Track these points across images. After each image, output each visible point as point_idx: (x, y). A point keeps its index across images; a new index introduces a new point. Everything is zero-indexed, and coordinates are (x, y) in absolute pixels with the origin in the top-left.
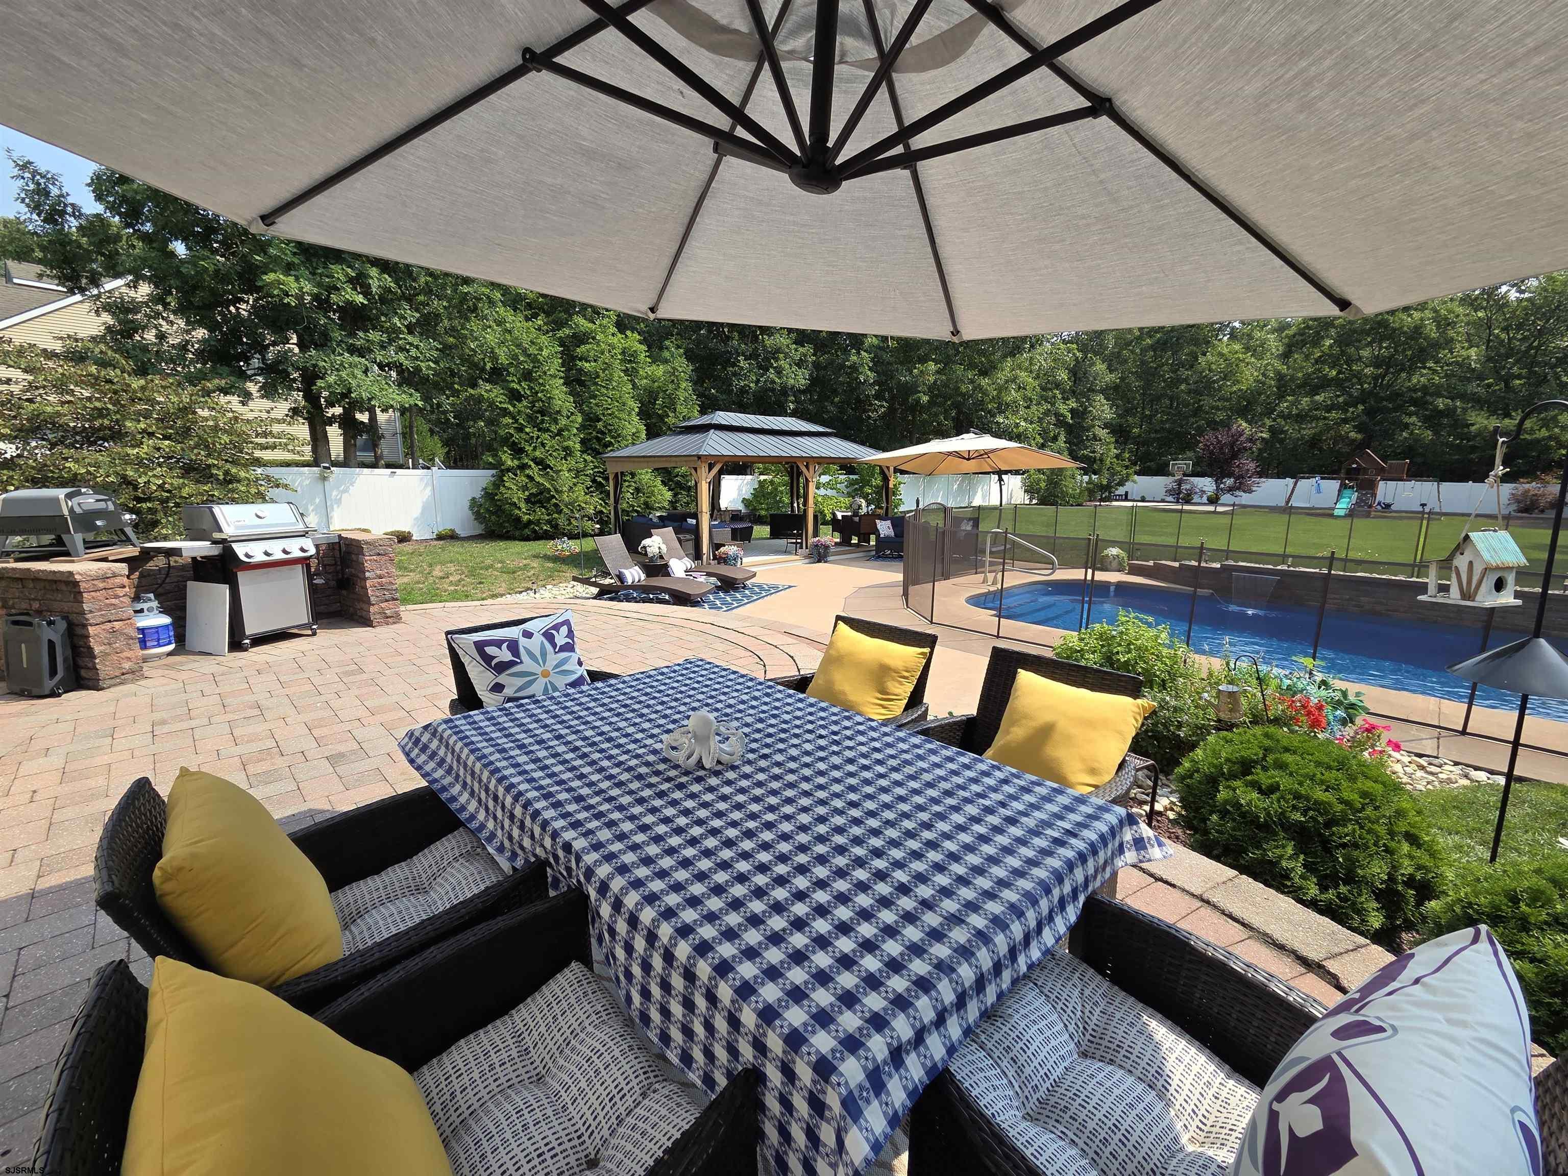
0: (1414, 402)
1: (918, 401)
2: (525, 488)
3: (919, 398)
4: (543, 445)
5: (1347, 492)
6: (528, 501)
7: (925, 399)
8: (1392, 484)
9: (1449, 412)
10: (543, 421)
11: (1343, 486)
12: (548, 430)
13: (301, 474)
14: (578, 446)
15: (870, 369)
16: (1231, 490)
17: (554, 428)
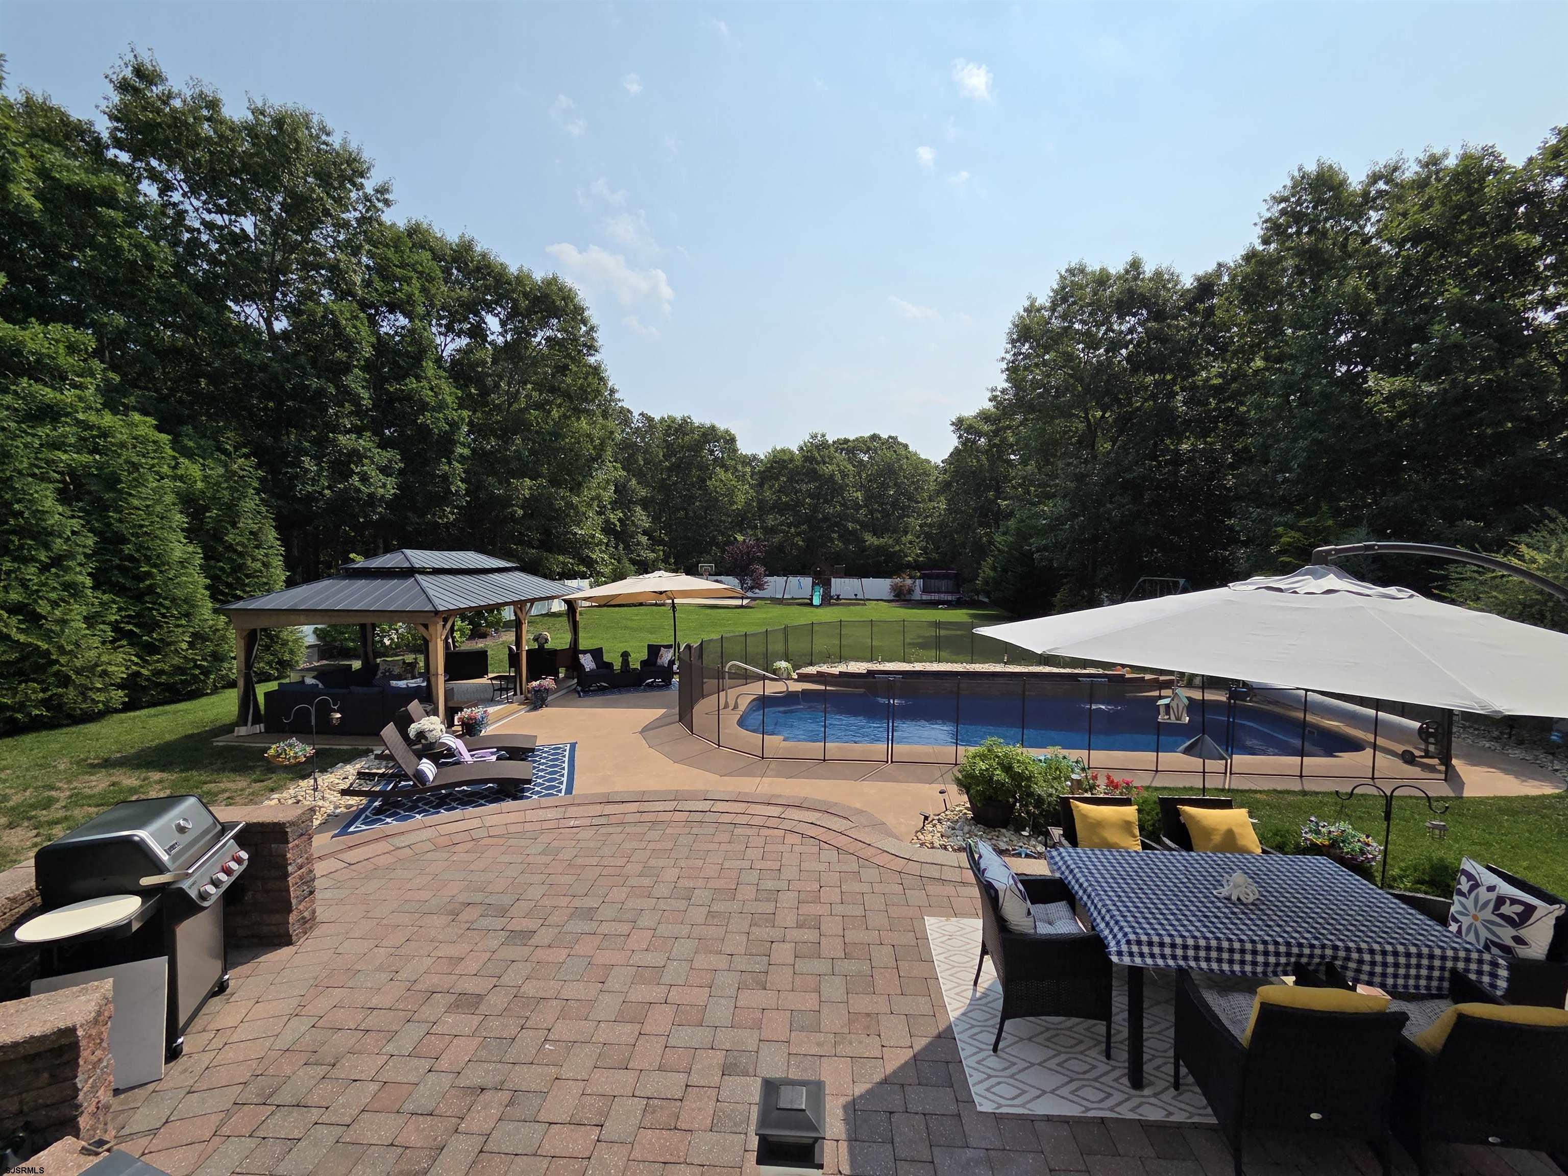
0: (837, 524)
1: (513, 514)
3: (516, 512)
5: (817, 588)
7: (520, 512)
8: (838, 580)
9: (853, 532)
11: (814, 584)
14: (89, 582)
15: (462, 481)
16: (751, 588)
17: (43, 556)
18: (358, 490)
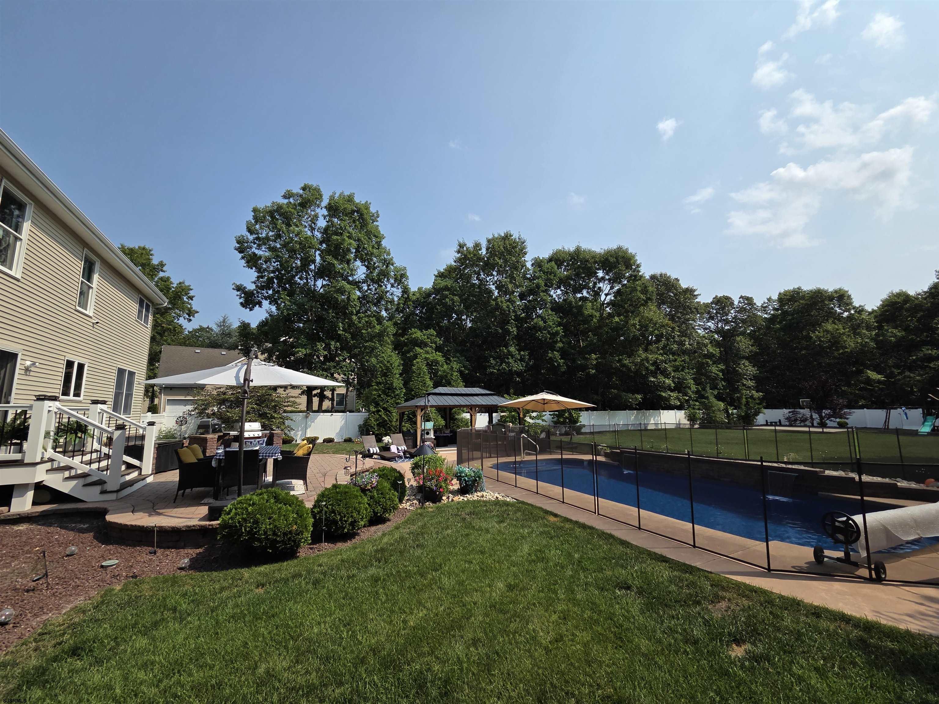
2: (377, 420)
4: (388, 402)
5: (929, 418)
6: (378, 425)
10: (389, 392)
11: (926, 414)
12: (390, 396)
13: (300, 415)
18: (505, 369)
